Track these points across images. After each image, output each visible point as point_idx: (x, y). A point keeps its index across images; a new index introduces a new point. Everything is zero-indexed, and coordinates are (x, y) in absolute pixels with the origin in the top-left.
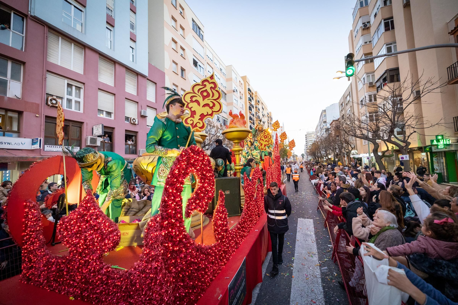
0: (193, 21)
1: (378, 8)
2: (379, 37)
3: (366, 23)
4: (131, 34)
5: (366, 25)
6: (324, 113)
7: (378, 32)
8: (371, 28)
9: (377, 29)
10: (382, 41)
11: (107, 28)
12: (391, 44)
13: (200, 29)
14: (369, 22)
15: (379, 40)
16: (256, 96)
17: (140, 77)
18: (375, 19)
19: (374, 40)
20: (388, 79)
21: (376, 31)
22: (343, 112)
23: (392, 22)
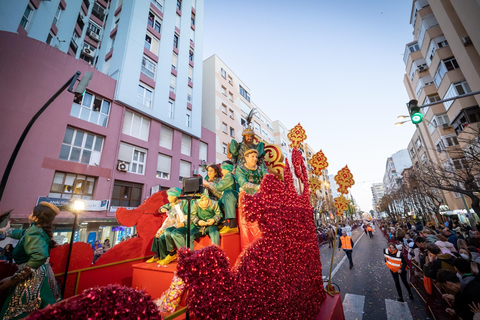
0: (240, 86)
1: (433, 51)
2: (442, 77)
3: (422, 66)
4: (188, 104)
5: (423, 68)
6: (390, 162)
7: (439, 72)
8: (430, 70)
9: (437, 69)
10: (447, 80)
11: (169, 102)
12: (460, 82)
13: (246, 92)
14: (425, 64)
15: (442, 80)
16: (306, 148)
17: (193, 139)
18: (431, 61)
19: (436, 81)
20: (467, 118)
21: (436, 72)
22: (416, 159)
23: (455, 62)
